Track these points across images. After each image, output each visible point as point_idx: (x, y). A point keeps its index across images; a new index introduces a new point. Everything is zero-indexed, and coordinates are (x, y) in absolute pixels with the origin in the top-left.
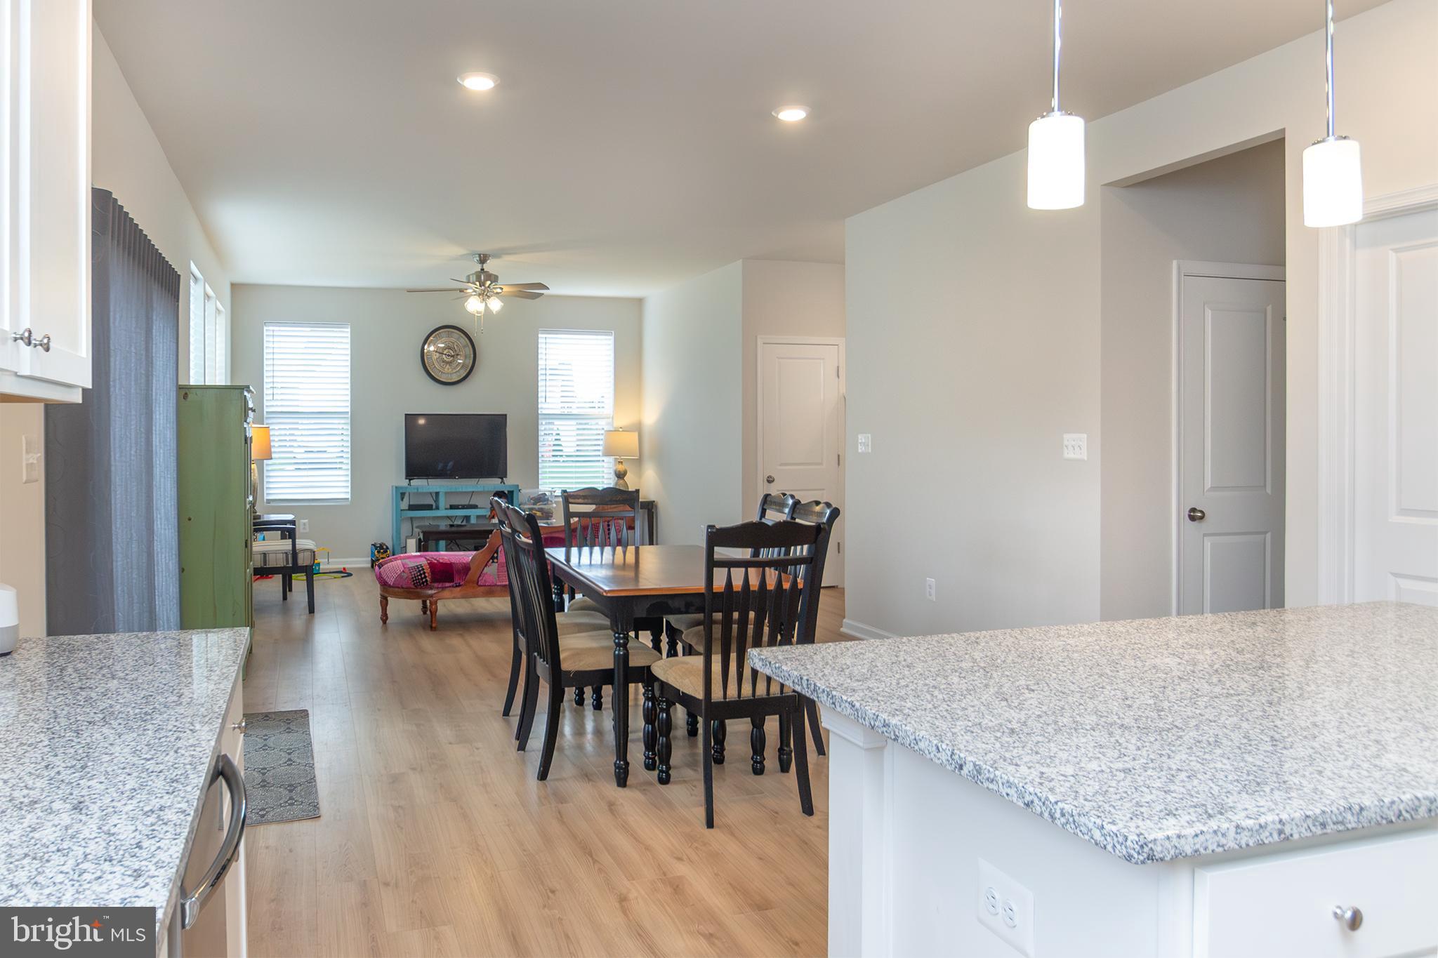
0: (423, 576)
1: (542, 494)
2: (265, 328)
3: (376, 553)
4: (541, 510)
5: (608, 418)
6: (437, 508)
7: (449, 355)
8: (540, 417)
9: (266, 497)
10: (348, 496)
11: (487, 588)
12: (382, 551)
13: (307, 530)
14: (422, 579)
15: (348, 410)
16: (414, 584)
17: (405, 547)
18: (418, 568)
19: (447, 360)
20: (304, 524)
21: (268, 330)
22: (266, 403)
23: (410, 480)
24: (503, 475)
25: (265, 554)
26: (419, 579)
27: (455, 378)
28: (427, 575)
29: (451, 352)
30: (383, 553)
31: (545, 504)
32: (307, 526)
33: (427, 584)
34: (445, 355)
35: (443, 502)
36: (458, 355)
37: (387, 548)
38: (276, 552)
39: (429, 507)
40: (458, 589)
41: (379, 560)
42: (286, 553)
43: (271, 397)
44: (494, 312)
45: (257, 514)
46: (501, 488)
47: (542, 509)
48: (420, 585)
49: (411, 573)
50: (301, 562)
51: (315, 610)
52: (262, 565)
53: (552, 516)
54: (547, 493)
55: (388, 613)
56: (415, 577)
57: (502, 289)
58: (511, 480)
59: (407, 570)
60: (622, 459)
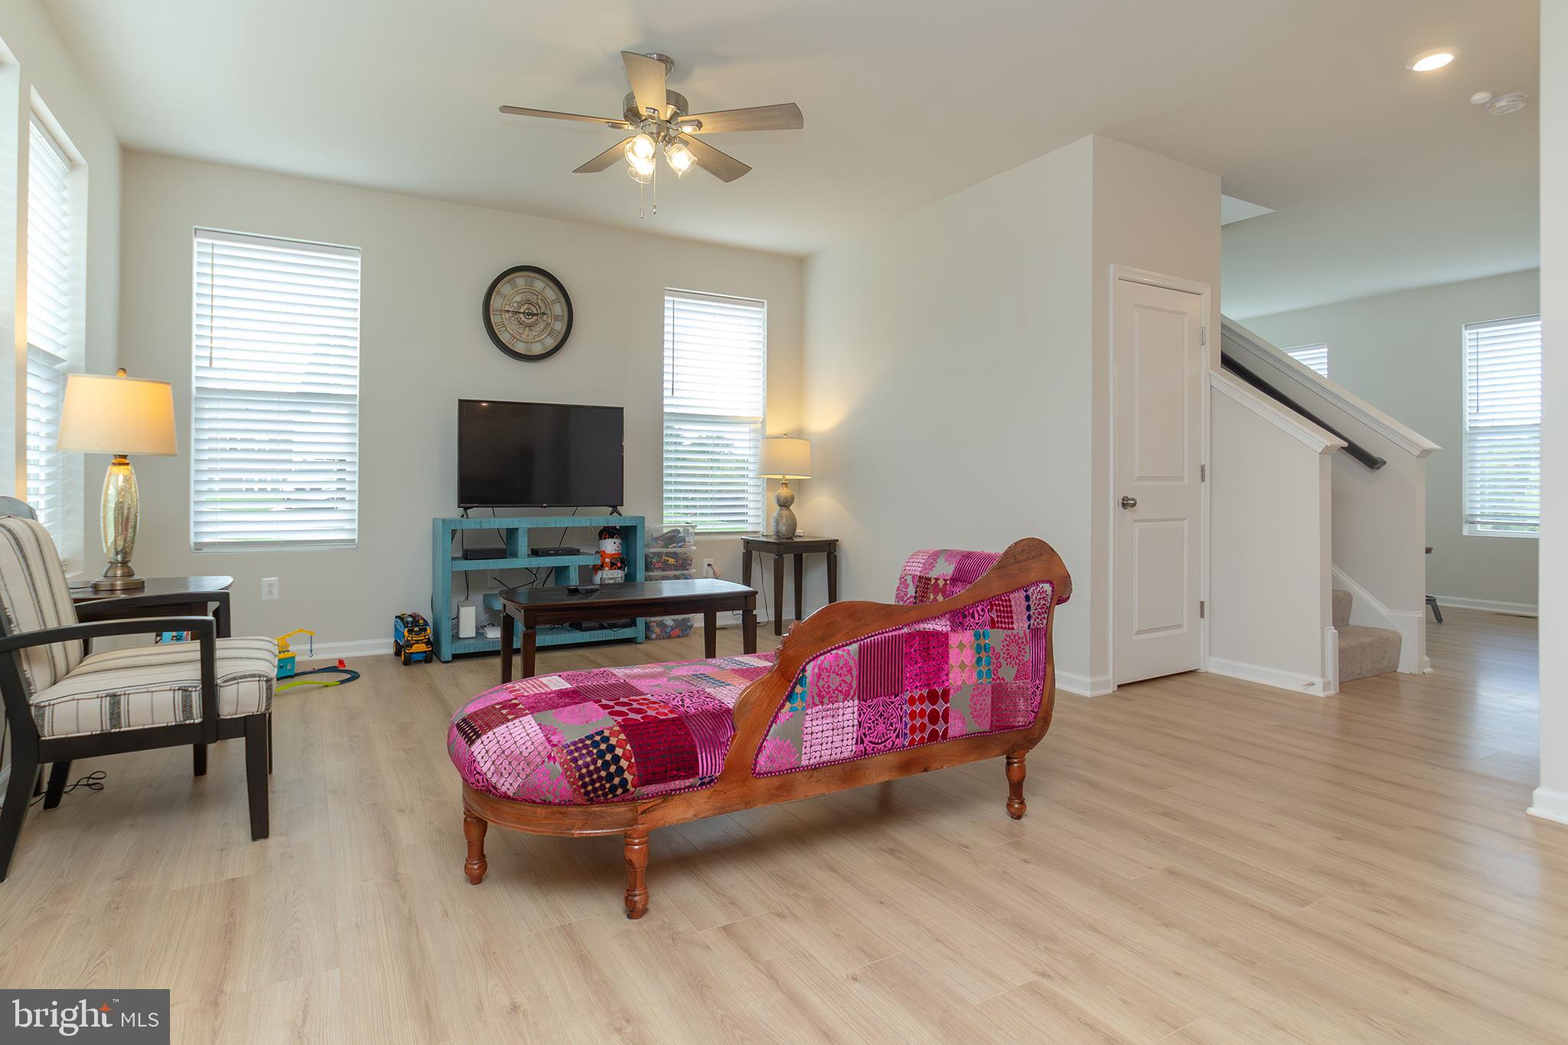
0: (613, 769)
1: (673, 531)
2: (196, 240)
3: (406, 634)
4: (674, 555)
5: (755, 423)
6: (514, 555)
7: (529, 314)
8: (665, 417)
9: (193, 539)
10: (355, 536)
11: (776, 781)
12: (416, 629)
13: (276, 595)
14: (610, 777)
15: (356, 392)
16: (587, 793)
17: (457, 618)
18: (596, 744)
19: (527, 321)
20: (270, 585)
21: (200, 245)
22: (195, 373)
23: (466, 509)
24: (615, 502)
25: (114, 696)
26: (600, 779)
27: (537, 349)
28: (624, 763)
29: (533, 309)
30: (417, 633)
31: (680, 547)
32: (276, 590)
33: (626, 791)
34: (523, 313)
35: (523, 544)
36: (544, 314)
37: (426, 623)
38: (149, 689)
39: (500, 554)
40: (706, 792)
41: (411, 646)
42: (184, 690)
43: (206, 363)
44: (680, 174)
45: (136, 577)
46: (615, 521)
47: (675, 553)
48: (605, 795)
49: (575, 760)
50: (227, 710)
51: (270, 833)
52: (107, 727)
53: (690, 565)
54: (681, 530)
55: (485, 852)
56: (590, 773)
57: (699, 125)
58: (631, 509)
59: (562, 756)
60: (787, 480)
